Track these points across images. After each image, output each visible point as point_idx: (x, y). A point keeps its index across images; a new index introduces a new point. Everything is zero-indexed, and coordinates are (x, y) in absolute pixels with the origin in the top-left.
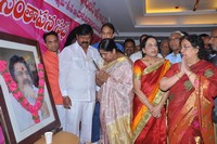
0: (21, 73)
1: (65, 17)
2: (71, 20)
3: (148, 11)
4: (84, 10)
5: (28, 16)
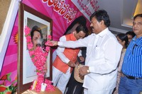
2: (78, 10)
4: (89, 5)
5: (51, 1)
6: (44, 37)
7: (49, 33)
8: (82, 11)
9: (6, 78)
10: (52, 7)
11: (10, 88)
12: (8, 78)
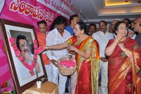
1: (51, 11)
3: (107, 5)
6: (30, 43)
7: (34, 38)
8: (59, 12)
9: (7, 85)
12: (8, 84)
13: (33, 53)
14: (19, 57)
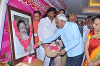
0: (22, 28)
2: (49, 5)
3: (91, 5)
6: (27, 27)
7: (30, 24)
10: (30, 6)
11: (8, 63)
13: (28, 35)
14: (18, 37)
